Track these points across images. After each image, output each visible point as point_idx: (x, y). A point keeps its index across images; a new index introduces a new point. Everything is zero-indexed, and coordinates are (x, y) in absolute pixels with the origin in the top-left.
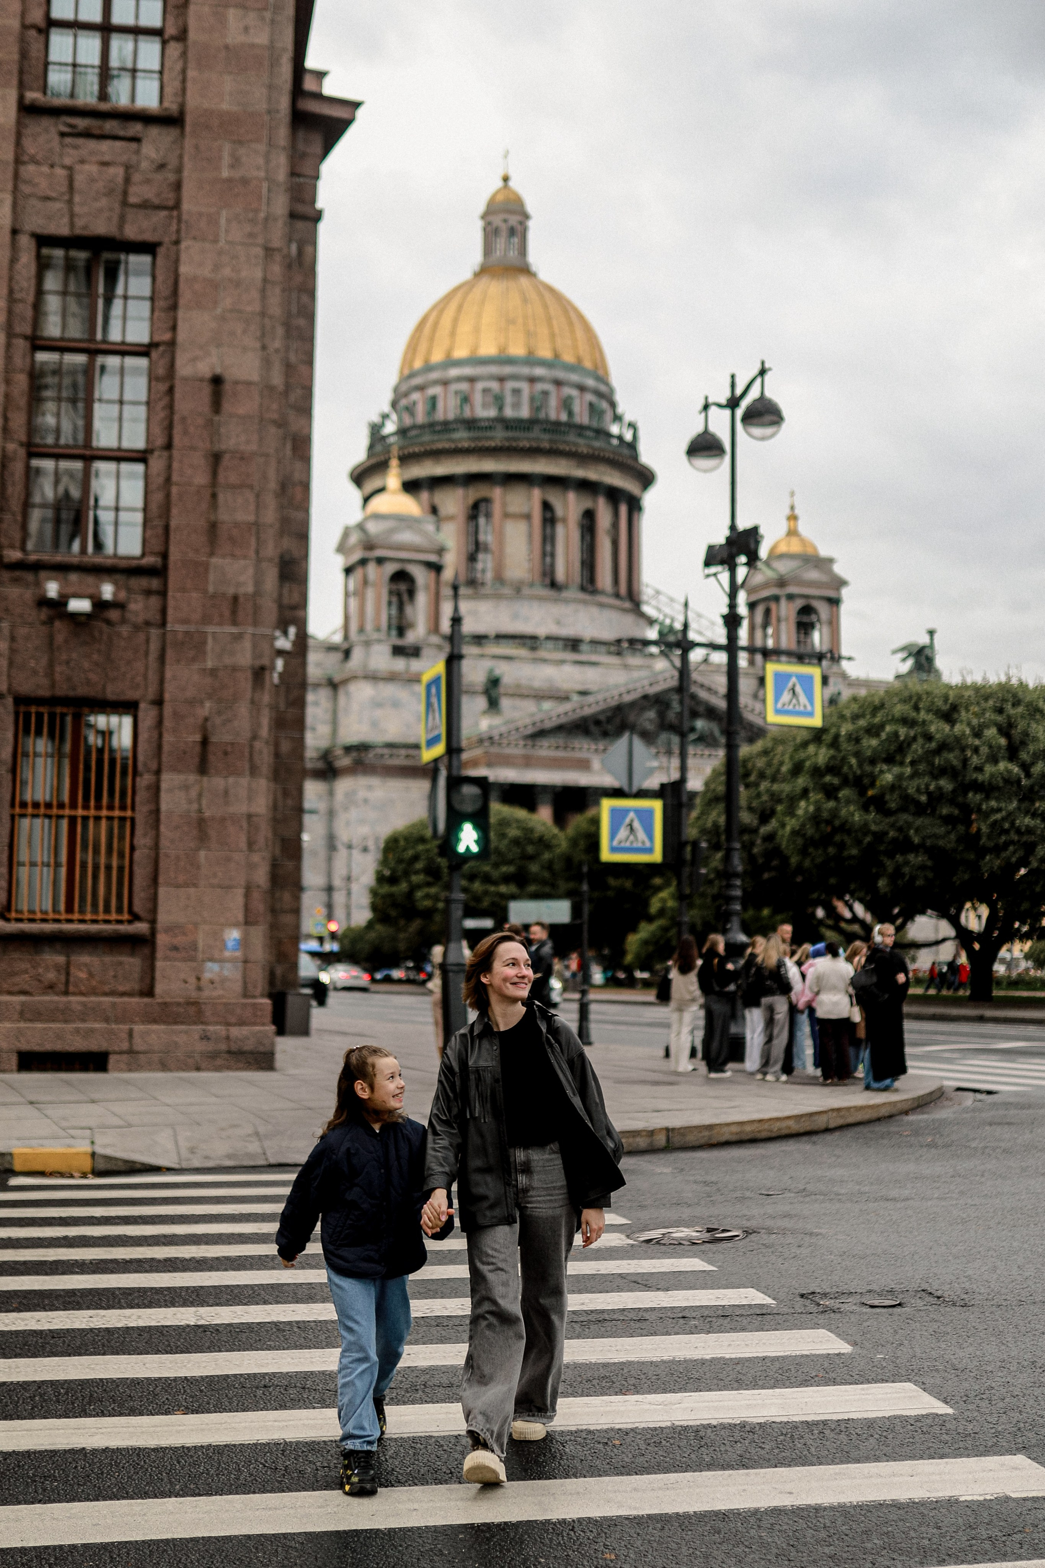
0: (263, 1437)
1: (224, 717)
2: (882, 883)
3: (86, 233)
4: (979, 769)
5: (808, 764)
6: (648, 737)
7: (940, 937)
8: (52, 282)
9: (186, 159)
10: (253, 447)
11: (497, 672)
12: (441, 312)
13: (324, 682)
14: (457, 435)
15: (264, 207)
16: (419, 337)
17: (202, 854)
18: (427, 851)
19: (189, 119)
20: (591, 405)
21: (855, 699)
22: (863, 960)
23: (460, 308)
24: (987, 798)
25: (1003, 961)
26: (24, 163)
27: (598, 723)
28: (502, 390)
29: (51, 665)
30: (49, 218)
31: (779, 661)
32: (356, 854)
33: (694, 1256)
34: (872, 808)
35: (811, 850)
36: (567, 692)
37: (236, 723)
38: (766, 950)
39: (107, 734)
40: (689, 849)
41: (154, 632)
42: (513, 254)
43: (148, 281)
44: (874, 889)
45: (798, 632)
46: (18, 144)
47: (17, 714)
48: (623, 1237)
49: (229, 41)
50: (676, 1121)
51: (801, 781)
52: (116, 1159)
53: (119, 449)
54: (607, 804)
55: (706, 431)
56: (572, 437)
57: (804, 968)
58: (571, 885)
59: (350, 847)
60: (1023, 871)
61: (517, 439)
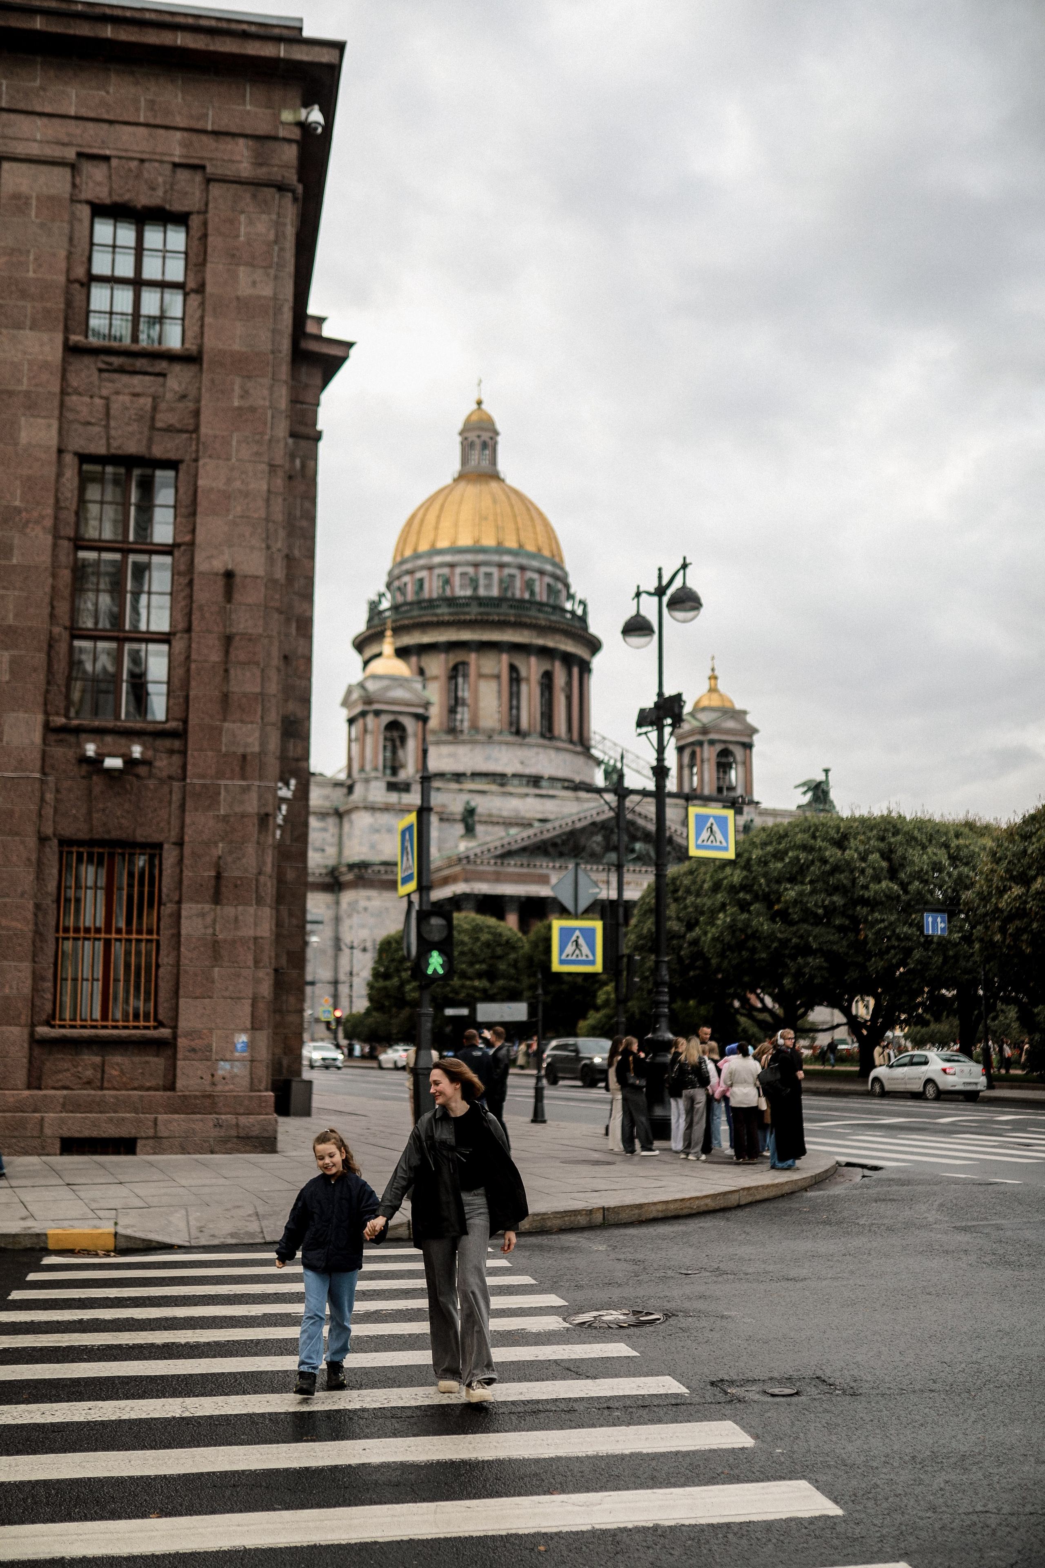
1: (234, 855)
2: (786, 981)
3: (120, 452)
4: (866, 887)
5: (725, 882)
6: (592, 859)
7: (835, 1023)
8: (92, 493)
9: (204, 391)
10: (260, 630)
11: (473, 804)
12: (427, 510)
13: (331, 811)
14: (439, 611)
15: (269, 431)
16: (408, 532)
17: (216, 969)
19: (206, 358)
20: (549, 585)
21: (764, 829)
22: (769, 1059)
23: (442, 508)
24: (872, 911)
26: (68, 394)
27: (555, 845)
28: (476, 573)
29: (90, 812)
30: (90, 440)
31: (700, 805)
32: (358, 954)
33: (620, 1340)
34: (778, 919)
35: (728, 953)
36: (529, 820)
37: (244, 861)
38: (688, 1049)
40: (625, 960)
41: (176, 785)
42: (485, 463)
43: (172, 491)
44: (781, 986)
45: (718, 771)
46: (64, 378)
47: (60, 853)
49: (239, 293)
50: (611, 1201)
51: (720, 897)
52: (135, 1238)
53: (148, 631)
54: (557, 921)
55: (638, 614)
56: (533, 613)
57: (719, 1064)
59: (352, 948)
60: (902, 970)
61: (488, 614)
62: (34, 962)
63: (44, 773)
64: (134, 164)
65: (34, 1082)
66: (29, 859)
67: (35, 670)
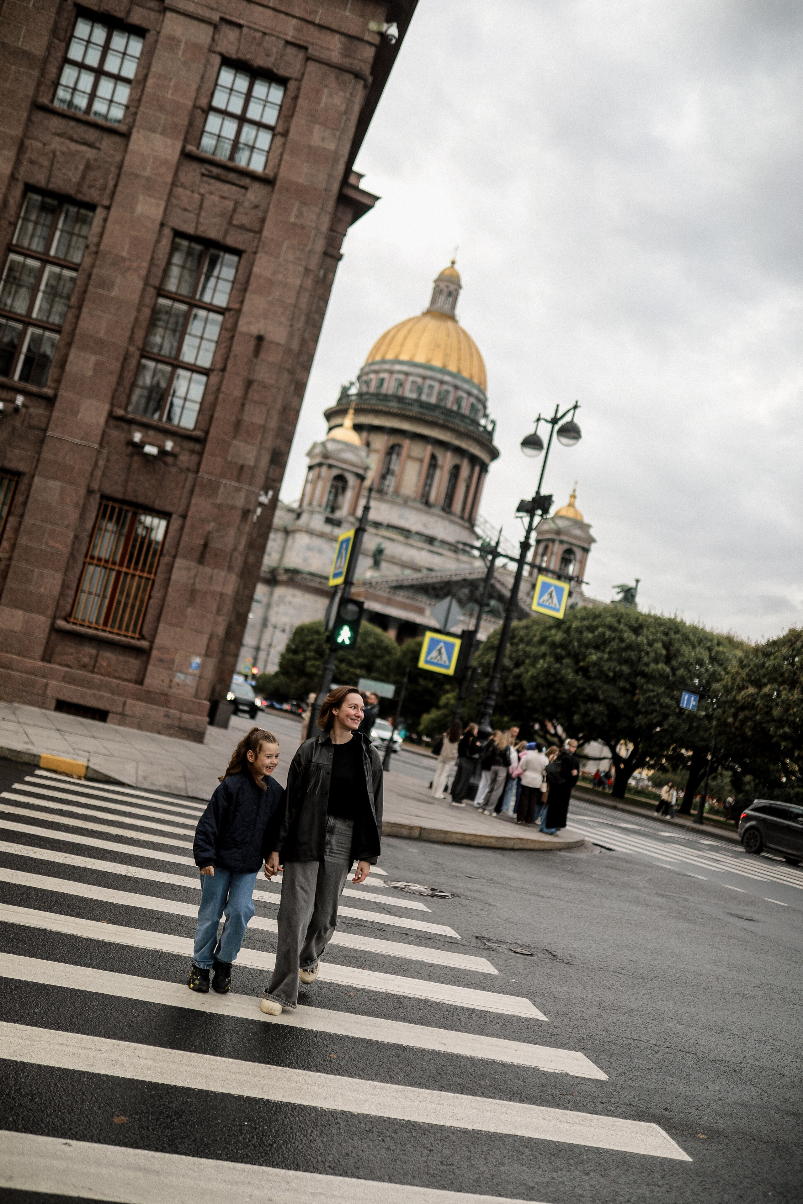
0: (150, 946)
1: (220, 534)
2: (576, 717)
3: (203, 235)
4: (647, 665)
5: (549, 639)
6: (462, 604)
7: (603, 756)
8: (177, 259)
9: (271, 206)
10: (273, 382)
11: (383, 546)
12: (398, 331)
13: (282, 529)
14: (391, 404)
15: (310, 244)
16: (382, 343)
17: (190, 610)
18: (319, 640)
19: (278, 183)
20: (472, 405)
21: (585, 608)
22: (555, 757)
23: (409, 331)
24: (648, 682)
25: (635, 778)
26: (177, 186)
27: (434, 588)
28: (423, 384)
29: (127, 481)
30: (184, 221)
31: (546, 576)
32: (278, 633)
33: (420, 901)
34: (580, 673)
35: (540, 689)
36: (420, 567)
37: (226, 539)
38: (501, 739)
39: (149, 530)
40: (470, 672)
41: (191, 476)
42: (447, 307)
43: (233, 271)
44: (571, 721)
45: (562, 563)
46: (176, 174)
47: (100, 504)
48: (382, 882)
49: (312, 143)
50: (427, 824)
51: (543, 648)
52: (100, 773)
53: (194, 365)
54: (429, 635)
55: (535, 434)
56: (457, 421)
57: (520, 754)
58: (398, 678)
59: (275, 627)
60: (658, 729)
61: (424, 414)
62: (65, 574)
63: (101, 445)
64: (258, 35)
65: (47, 657)
66: (77, 503)
67: (111, 373)
